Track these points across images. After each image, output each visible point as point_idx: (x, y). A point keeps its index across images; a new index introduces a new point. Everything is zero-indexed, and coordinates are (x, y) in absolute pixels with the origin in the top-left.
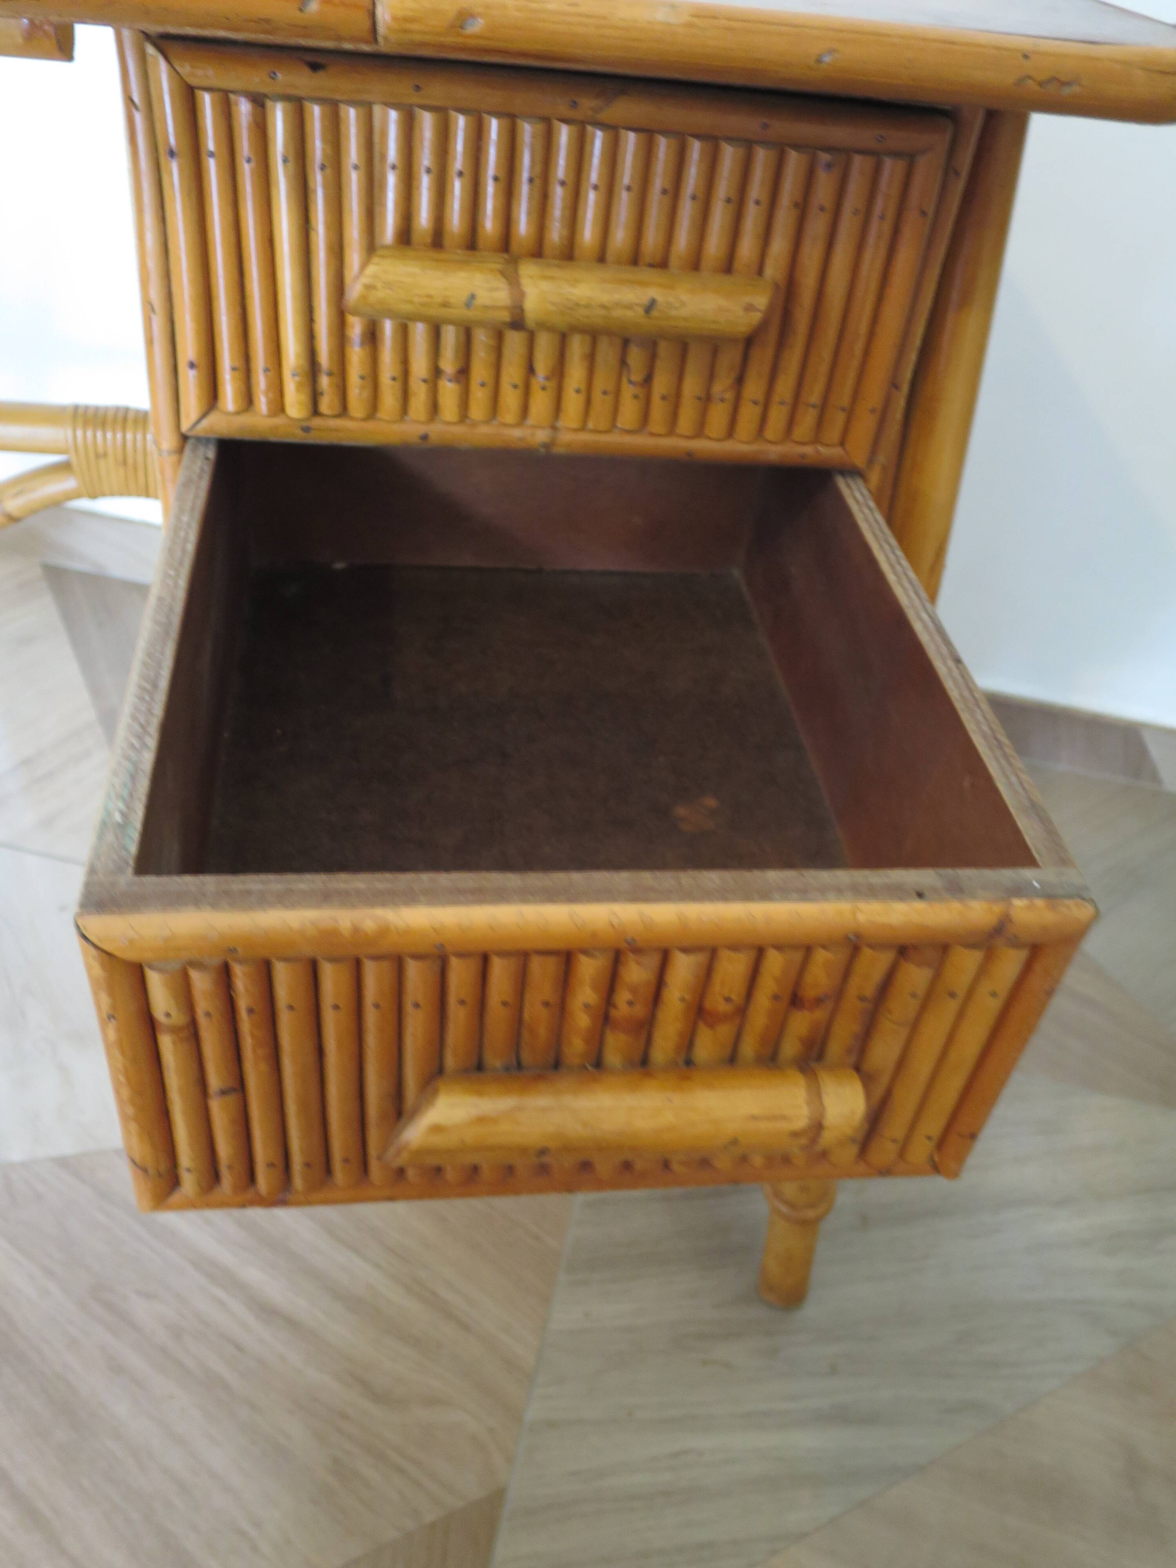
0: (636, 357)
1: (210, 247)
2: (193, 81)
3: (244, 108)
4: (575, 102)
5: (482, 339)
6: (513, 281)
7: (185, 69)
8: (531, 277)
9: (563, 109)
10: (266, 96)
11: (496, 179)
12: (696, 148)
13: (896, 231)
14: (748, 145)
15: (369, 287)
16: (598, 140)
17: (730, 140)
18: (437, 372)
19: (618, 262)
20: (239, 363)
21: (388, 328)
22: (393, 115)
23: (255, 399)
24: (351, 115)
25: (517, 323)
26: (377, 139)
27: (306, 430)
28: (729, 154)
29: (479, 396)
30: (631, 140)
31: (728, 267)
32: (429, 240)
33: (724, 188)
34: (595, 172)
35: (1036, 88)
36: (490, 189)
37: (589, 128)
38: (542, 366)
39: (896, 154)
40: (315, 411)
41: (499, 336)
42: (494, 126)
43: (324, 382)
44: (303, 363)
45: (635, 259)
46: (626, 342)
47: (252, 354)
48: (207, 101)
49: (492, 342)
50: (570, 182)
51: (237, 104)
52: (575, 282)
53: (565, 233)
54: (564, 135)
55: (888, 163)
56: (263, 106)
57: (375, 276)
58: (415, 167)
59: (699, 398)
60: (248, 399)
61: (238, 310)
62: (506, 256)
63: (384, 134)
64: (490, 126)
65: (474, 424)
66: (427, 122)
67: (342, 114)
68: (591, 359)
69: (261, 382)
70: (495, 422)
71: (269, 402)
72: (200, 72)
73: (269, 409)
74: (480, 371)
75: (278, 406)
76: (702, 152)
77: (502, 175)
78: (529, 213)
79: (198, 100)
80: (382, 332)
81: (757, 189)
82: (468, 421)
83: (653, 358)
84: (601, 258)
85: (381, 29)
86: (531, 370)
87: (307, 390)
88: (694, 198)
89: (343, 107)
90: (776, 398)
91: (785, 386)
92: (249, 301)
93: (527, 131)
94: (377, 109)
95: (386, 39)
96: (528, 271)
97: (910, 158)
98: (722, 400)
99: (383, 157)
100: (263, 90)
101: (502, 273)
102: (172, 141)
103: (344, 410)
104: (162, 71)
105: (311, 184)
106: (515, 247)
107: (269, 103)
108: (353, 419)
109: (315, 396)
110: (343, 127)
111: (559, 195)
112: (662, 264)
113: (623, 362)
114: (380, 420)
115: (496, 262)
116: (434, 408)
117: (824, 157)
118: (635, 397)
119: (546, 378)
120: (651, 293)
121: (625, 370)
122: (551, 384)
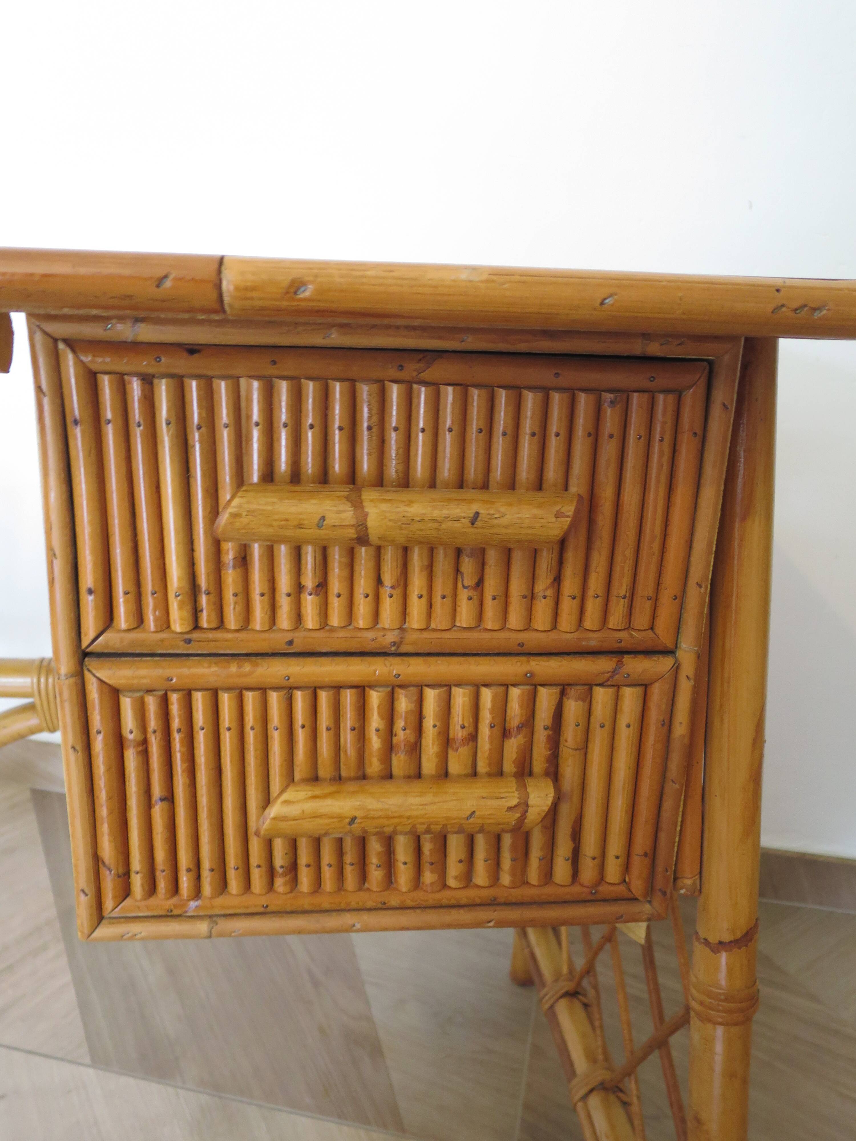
0: (468, 565)
1: (108, 496)
2: (94, 367)
3: (136, 387)
4: (401, 366)
5: (336, 557)
6: (358, 505)
7: (87, 359)
8: (372, 501)
9: (392, 372)
10: (154, 376)
11: (341, 429)
12: (502, 396)
13: (674, 451)
14: (545, 391)
15: (235, 516)
16: (423, 395)
17: (530, 388)
18: (299, 588)
19: (447, 486)
20: (132, 588)
21: (256, 550)
22: (256, 384)
23: (145, 617)
24: (222, 387)
25: (363, 539)
26: (243, 404)
27: (189, 641)
28: (530, 400)
29: (336, 606)
30: (449, 394)
31: (539, 485)
32: (288, 479)
33: (528, 425)
34: (421, 420)
35: (792, 314)
36: (337, 438)
37: (415, 386)
38: (388, 578)
39: (666, 391)
40: (196, 627)
41: (351, 554)
42: (337, 389)
43: (204, 600)
44: (185, 585)
45: (461, 484)
46: (459, 552)
47: (142, 581)
48: (106, 383)
49: (345, 560)
50: (402, 427)
51: (130, 383)
52: (410, 503)
53: (401, 468)
54: (395, 392)
55: (661, 397)
56: (151, 383)
57: (240, 506)
58: (275, 425)
59: (525, 597)
60: (140, 619)
61: (130, 544)
62: (351, 486)
63: (249, 400)
64: (335, 388)
65: (333, 630)
66: (283, 388)
67: (215, 386)
68: (430, 570)
69: (150, 602)
70: (351, 627)
71: (156, 619)
72: (100, 360)
73: (156, 626)
74: (336, 585)
75: (165, 624)
76: (507, 396)
77: (346, 425)
78: (369, 454)
79: (99, 382)
80: (252, 554)
81: (556, 423)
82: (327, 628)
83: (483, 565)
84: (433, 485)
85: (227, 299)
86: (379, 582)
87: (189, 607)
88: (504, 434)
89: (215, 381)
90: (591, 593)
91: (596, 583)
92: (139, 538)
93: (364, 391)
94: (243, 381)
95: (231, 306)
96: (369, 495)
97: (679, 394)
98: (545, 597)
99: (249, 417)
100: (151, 370)
101: (347, 498)
102: (77, 413)
103: (221, 624)
104: (69, 360)
105: (190, 442)
106: (359, 480)
107: (156, 381)
108: (229, 631)
109: (196, 613)
110: (215, 396)
111: (393, 438)
112: (485, 486)
113: (457, 570)
114: (252, 630)
115: (344, 491)
116: (298, 617)
117: (608, 397)
118: (470, 599)
119: (393, 587)
120: (475, 507)
121: (459, 577)
122: (398, 592)
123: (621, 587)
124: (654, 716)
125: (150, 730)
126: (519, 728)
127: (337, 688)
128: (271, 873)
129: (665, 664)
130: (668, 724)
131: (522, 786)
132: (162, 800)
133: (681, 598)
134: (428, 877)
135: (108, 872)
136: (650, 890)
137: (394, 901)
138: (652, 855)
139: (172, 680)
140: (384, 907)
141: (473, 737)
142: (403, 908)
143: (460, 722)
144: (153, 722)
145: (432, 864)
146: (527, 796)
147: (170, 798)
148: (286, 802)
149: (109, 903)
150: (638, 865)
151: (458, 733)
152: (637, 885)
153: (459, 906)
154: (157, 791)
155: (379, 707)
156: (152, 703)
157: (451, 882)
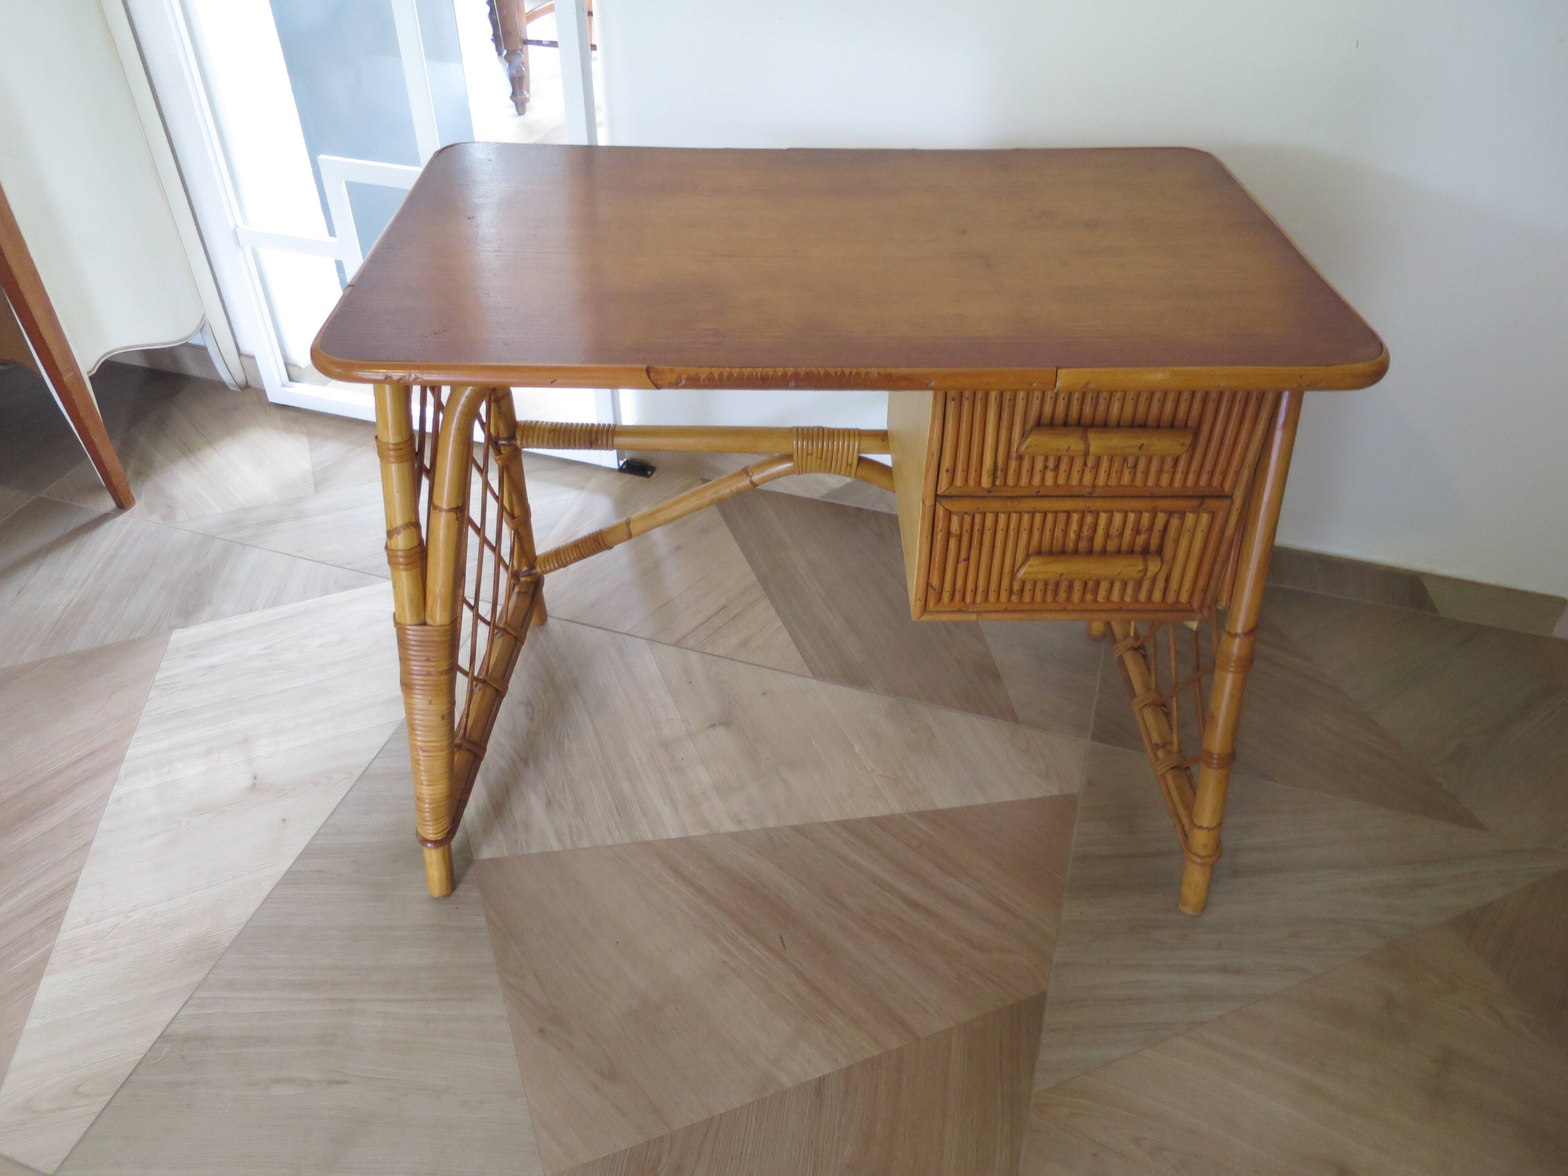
0: (1130, 462)
6: (1085, 440)
8: (1092, 438)
18: (1046, 467)
20: (965, 469)
21: (1027, 458)
23: (969, 480)
27: (989, 491)
29: (1062, 475)
40: (994, 485)
41: (1074, 458)
43: (999, 473)
44: (992, 467)
45: (1132, 425)
47: (970, 466)
49: (1070, 459)
52: (1111, 439)
57: (1031, 442)
59: (1157, 472)
60: (967, 481)
62: (1082, 429)
65: (1059, 486)
69: (973, 475)
70: (1068, 485)
71: (975, 482)
73: (974, 484)
74: (1064, 467)
75: (979, 483)
82: (1056, 485)
83: (1137, 462)
86: (1085, 465)
87: (991, 477)
90: (1192, 470)
96: (1091, 435)
98: (1168, 472)
101: (1081, 437)
103: (1005, 485)
106: (1083, 421)
108: (1009, 487)
109: (994, 479)
112: (1145, 424)
114: (1020, 486)
115: (1077, 431)
116: (1043, 479)
118: (1130, 472)
119: (1092, 468)
120: (1142, 441)
121: (1126, 463)
122: (1094, 471)
123: (1208, 467)
124: (1217, 527)
125: (964, 530)
126: (1146, 531)
127: (1056, 513)
128: (1011, 592)
129: (1227, 502)
130: (1223, 531)
131: (1145, 561)
132: (965, 560)
133: (1238, 473)
134: (1089, 597)
135: (933, 591)
136: (1202, 607)
137: (1070, 607)
138: (1205, 591)
139: (979, 508)
140: (1065, 610)
141: (1121, 535)
142: (1074, 611)
143: (1117, 528)
144: (967, 526)
145: (1092, 591)
146: (1147, 566)
147: (968, 559)
148: (1030, 566)
149: (931, 605)
150: (1198, 596)
151: (1114, 531)
152: (1196, 604)
153: (1102, 611)
154: (963, 555)
155: (1077, 521)
156: (968, 519)
157: (1100, 599)
